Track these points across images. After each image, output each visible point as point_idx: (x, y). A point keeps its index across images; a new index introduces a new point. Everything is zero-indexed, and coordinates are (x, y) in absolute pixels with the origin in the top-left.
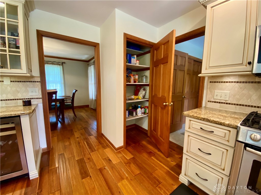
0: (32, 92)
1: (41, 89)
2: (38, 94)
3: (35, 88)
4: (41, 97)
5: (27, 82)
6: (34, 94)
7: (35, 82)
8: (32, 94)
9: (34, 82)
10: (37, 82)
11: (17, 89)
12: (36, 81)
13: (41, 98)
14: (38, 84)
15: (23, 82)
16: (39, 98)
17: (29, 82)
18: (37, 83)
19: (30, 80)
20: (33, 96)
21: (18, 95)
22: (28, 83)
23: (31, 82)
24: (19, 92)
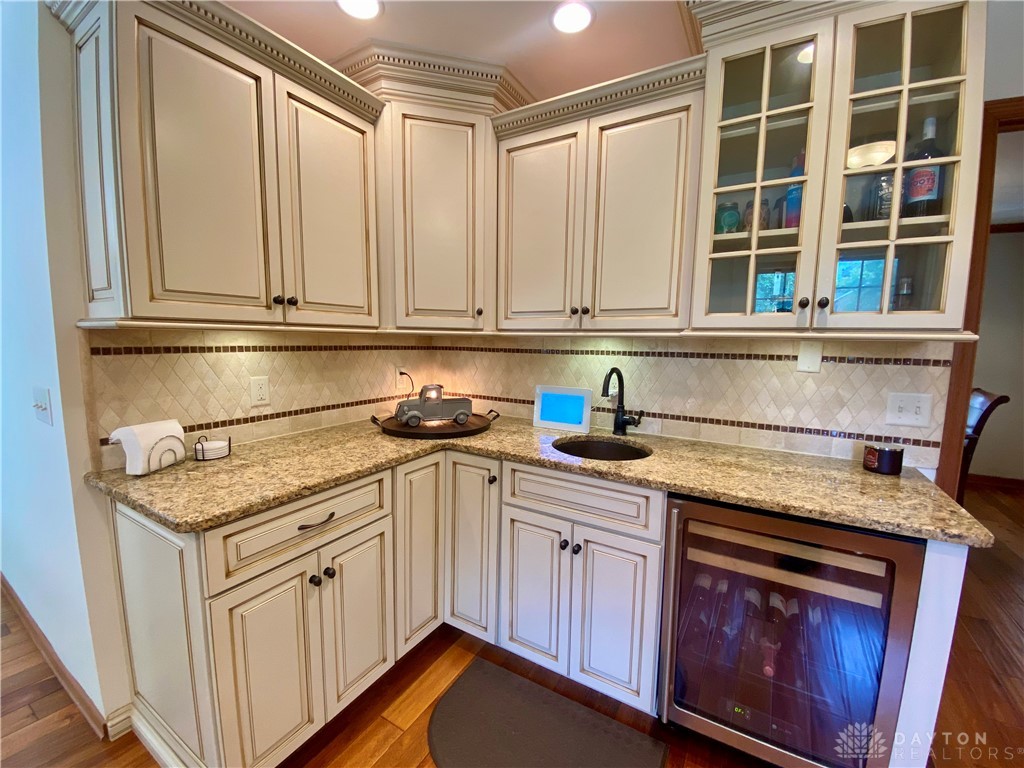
0: (901, 409)
1: (946, 398)
2: (926, 425)
3: (919, 392)
4: (937, 436)
5: (887, 361)
6: (907, 419)
7: (926, 362)
8: (898, 422)
9: (917, 362)
10: (936, 363)
11: (840, 391)
12: (933, 357)
13: (936, 444)
14: (937, 374)
15: (869, 361)
16: (927, 444)
17: (896, 361)
18: (931, 368)
19: (903, 356)
20: (902, 428)
21: (838, 417)
22: (891, 367)
23: (906, 361)
24: (842, 404)
